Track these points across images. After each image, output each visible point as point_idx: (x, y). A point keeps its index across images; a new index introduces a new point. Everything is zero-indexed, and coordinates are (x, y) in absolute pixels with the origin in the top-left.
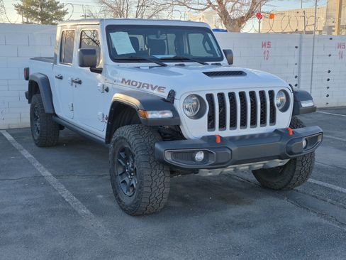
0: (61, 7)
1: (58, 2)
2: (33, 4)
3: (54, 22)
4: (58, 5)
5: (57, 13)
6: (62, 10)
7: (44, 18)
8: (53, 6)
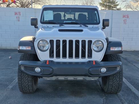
0: (117, 3)
1: (116, 1)
2: (106, 2)
3: (113, 9)
4: (116, 2)
5: (115, 5)
6: (117, 4)
7: (110, 7)
8: (113, 2)
